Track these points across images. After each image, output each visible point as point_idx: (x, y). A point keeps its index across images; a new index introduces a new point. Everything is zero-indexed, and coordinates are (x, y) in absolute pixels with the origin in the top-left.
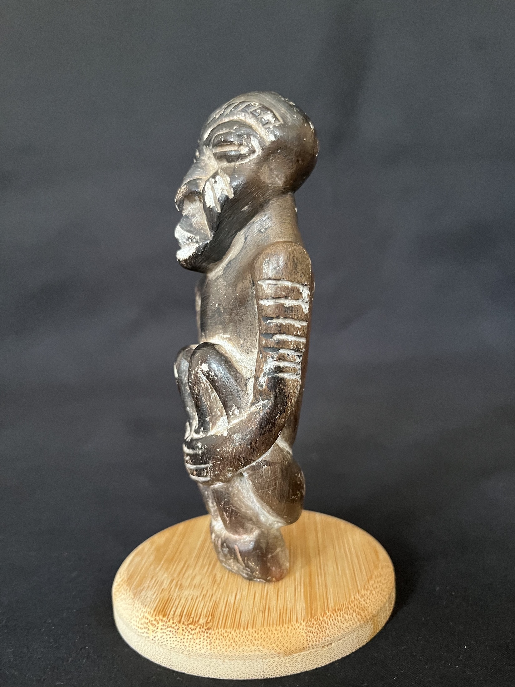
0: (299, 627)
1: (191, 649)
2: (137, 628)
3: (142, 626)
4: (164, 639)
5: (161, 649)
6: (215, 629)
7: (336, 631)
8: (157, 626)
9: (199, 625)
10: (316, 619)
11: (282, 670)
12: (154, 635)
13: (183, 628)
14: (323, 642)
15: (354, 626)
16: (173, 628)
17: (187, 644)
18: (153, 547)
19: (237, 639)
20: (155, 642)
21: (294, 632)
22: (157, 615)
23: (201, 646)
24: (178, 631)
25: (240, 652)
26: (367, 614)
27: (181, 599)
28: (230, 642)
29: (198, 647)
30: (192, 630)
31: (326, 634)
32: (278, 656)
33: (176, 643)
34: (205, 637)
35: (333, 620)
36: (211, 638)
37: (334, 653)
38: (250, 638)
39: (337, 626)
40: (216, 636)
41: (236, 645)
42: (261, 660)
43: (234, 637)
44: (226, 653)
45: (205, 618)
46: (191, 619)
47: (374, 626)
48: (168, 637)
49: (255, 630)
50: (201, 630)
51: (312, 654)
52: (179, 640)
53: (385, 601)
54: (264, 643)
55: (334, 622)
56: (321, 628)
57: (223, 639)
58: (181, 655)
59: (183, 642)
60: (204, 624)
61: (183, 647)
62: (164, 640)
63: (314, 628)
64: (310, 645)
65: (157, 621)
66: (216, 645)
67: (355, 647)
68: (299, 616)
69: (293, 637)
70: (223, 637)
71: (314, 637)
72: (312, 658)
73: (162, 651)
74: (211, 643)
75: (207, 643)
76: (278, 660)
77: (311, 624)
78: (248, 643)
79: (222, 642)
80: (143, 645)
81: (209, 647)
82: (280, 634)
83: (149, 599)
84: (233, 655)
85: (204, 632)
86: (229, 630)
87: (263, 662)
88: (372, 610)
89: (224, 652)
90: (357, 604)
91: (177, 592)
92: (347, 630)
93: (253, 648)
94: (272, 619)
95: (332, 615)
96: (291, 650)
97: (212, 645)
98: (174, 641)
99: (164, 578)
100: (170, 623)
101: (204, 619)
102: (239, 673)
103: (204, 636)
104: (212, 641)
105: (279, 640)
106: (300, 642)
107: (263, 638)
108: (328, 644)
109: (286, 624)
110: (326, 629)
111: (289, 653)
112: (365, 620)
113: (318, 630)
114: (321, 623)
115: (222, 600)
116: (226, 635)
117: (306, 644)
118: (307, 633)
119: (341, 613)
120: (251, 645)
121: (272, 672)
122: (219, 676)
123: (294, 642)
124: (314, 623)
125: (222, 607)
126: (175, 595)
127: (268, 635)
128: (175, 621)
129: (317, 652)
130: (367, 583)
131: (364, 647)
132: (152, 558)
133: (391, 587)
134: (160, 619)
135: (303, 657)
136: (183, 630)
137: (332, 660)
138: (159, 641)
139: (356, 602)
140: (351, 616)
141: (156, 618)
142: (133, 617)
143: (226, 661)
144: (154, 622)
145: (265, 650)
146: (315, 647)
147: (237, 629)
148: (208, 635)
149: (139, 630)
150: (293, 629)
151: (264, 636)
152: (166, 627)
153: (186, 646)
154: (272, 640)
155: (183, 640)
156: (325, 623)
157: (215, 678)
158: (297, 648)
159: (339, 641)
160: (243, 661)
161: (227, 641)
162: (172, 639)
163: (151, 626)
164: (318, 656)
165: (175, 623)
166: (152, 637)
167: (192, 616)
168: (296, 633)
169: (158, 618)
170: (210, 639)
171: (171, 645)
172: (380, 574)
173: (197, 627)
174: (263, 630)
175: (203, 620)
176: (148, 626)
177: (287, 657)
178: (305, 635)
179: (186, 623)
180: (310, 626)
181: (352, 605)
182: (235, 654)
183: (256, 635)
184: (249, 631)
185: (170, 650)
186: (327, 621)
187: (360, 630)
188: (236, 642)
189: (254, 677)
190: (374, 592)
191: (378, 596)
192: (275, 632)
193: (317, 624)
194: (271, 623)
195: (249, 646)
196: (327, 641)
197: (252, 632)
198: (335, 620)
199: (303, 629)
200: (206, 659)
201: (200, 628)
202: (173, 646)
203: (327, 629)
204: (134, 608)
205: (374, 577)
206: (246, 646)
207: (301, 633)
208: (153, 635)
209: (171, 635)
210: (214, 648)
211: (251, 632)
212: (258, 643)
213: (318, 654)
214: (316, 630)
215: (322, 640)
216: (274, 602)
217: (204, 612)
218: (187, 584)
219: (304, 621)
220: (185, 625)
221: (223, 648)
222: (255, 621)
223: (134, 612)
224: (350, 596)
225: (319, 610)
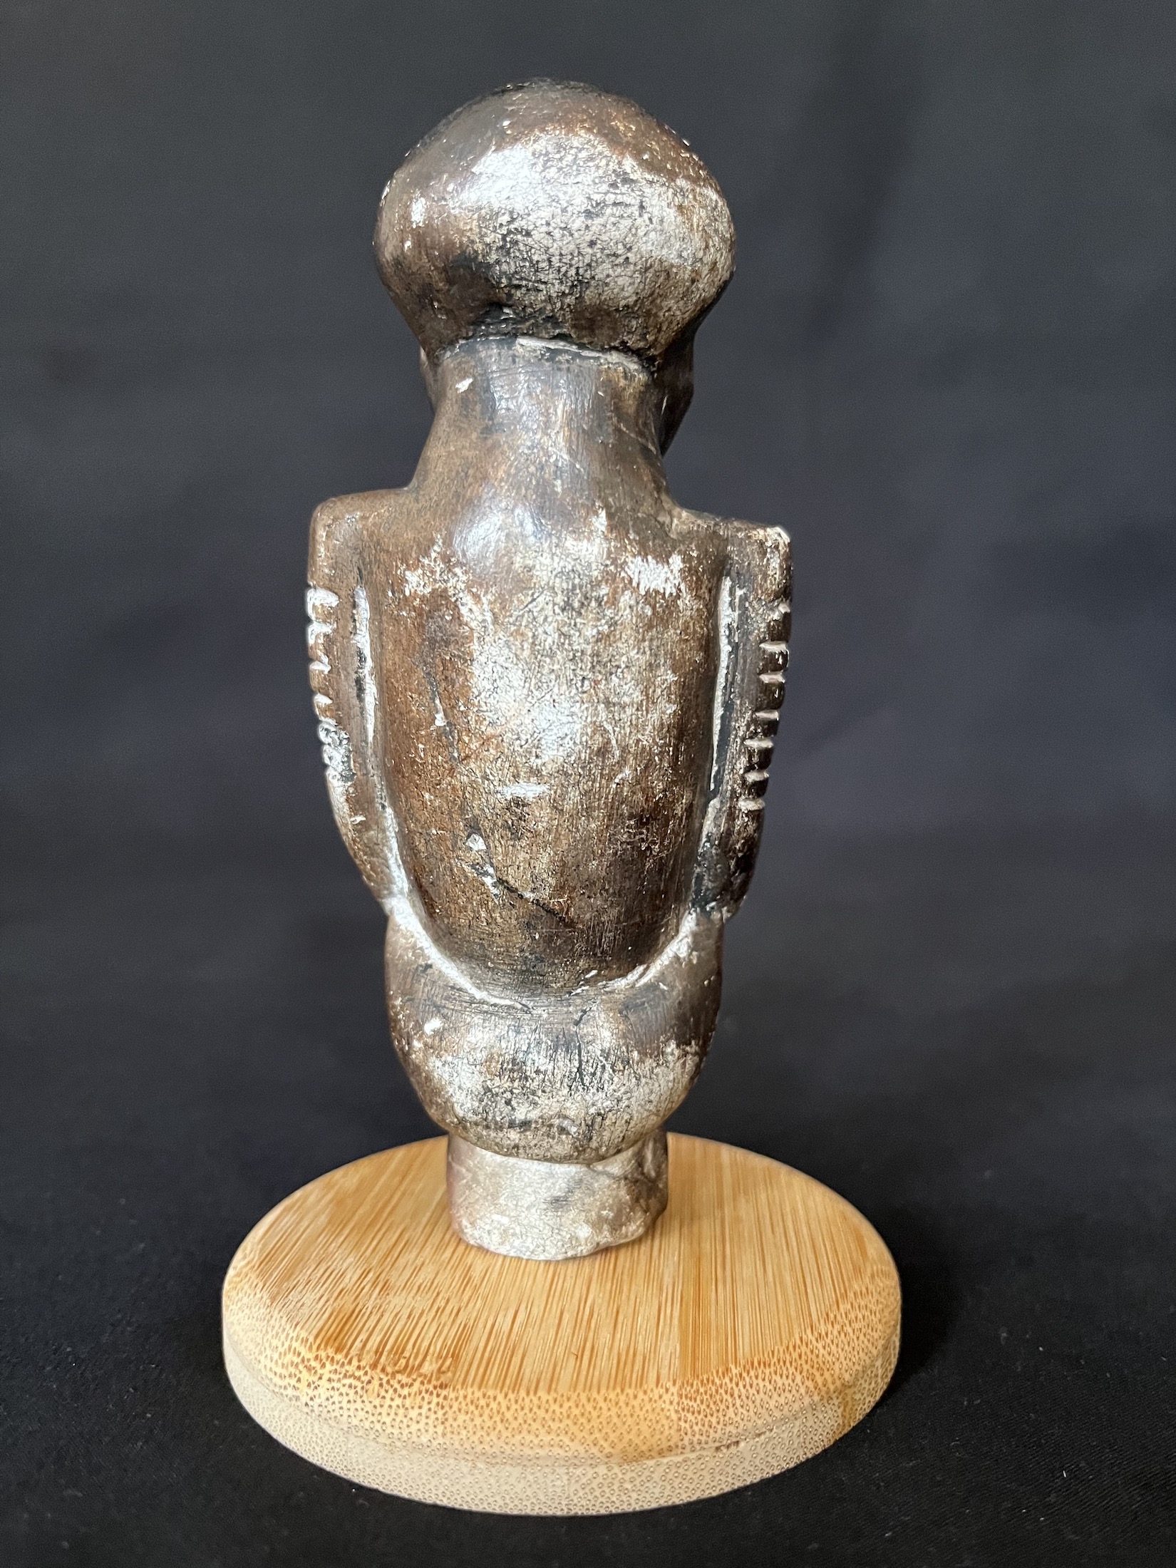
0: (661, 1397)
1: (396, 1431)
2: (271, 1375)
3: (284, 1372)
4: (334, 1403)
5: (325, 1428)
6: (459, 1386)
7: (752, 1413)
8: (320, 1371)
9: (420, 1375)
10: (705, 1381)
11: (614, 1499)
12: (311, 1393)
13: (381, 1379)
14: (717, 1436)
15: (796, 1407)
16: (359, 1379)
17: (388, 1420)
18: (329, 1197)
19: (509, 1415)
20: (312, 1411)
21: (648, 1407)
22: (322, 1346)
23: (421, 1426)
24: (370, 1387)
25: (514, 1445)
26: (830, 1380)
27: (382, 1316)
28: (493, 1420)
29: (414, 1427)
30: (402, 1386)
31: (727, 1418)
32: (606, 1463)
33: (361, 1414)
34: (433, 1406)
35: (744, 1386)
36: (447, 1408)
37: (743, 1465)
38: (541, 1413)
39: (753, 1402)
40: (460, 1403)
41: (507, 1429)
42: (564, 1470)
43: (504, 1409)
44: (482, 1446)
45: (437, 1362)
46: (403, 1362)
47: (845, 1410)
48: (345, 1399)
49: (555, 1395)
50: (423, 1388)
51: (689, 1463)
52: (369, 1407)
53: (875, 1352)
54: (574, 1429)
55: (747, 1390)
56: (715, 1403)
57: (476, 1413)
58: (373, 1444)
59: (380, 1414)
60: (432, 1374)
61: (378, 1426)
62: (334, 1407)
63: (698, 1402)
64: (686, 1441)
65: (321, 1360)
66: (459, 1426)
67: (795, 1457)
68: (664, 1372)
69: (646, 1419)
70: (477, 1407)
71: (697, 1424)
72: (690, 1474)
73: (327, 1433)
74: (446, 1420)
75: (437, 1419)
76: (605, 1471)
77: (692, 1391)
78: (535, 1426)
79: (472, 1420)
80: (283, 1416)
81: (440, 1429)
82: (614, 1410)
83: (305, 1310)
84: (498, 1453)
85: (432, 1393)
86: (491, 1393)
87: (568, 1473)
88: (843, 1371)
89: (477, 1442)
90: (806, 1353)
91: (376, 1299)
92: (777, 1414)
93: (547, 1439)
94: (597, 1373)
95: (745, 1375)
96: (639, 1451)
97: (447, 1424)
98: (357, 1410)
99: (348, 1265)
100: (351, 1369)
101: (434, 1365)
102: (508, 1497)
103: (429, 1403)
104: (450, 1415)
105: (611, 1425)
106: (662, 1433)
107: (572, 1416)
108: (729, 1442)
109: (630, 1386)
110: (728, 1407)
111: (634, 1456)
112: (823, 1393)
113: (708, 1406)
114: (717, 1391)
115: (481, 1325)
116: (482, 1402)
117: (675, 1439)
118: (681, 1412)
119: (767, 1371)
120: (542, 1431)
121: (589, 1500)
122: (460, 1501)
123: (646, 1432)
124: (698, 1391)
125: (479, 1339)
126: (370, 1305)
127: (585, 1410)
128: (363, 1364)
129: (700, 1462)
130: (835, 1307)
131: (816, 1457)
132: (323, 1219)
133: (893, 1323)
134: (328, 1357)
135: (667, 1470)
136: (381, 1385)
137: (738, 1484)
138: (321, 1409)
139: (804, 1348)
140: (790, 1381)
141: (319, 1353)
142: (265, 1349)
143: (480, 1465)
144: (313, 1363)
145: (575, 1446)
146: (698, 1447)
147: (510, 1392)
148: (441, 1400)
149: (277, 1380)
150: (646, 1398)
151: (576, 1411)
152: (341, 1376)
153: (384, 1423)
154: (595, 1423)
155: (379, 1410)
156: (726, 1392)
157: (450, 1505)
158: (655, 1446)
159: (757, 1439)
160: (519, 1469)
161: (486, 1417)
162: (352, 1406)
163: (305, 1371)
164: (702, 1469)
165: (364, 1368)
166: (305, 1399)
167: (407, 1354)
168: (653, 1410)
169: (323, 1354)
170: (444, 1411)
171: (350, 1420)
172: (867, 1289)
173: (415, 1380)
174: (574, 1397)
175: (431, 1363)
176: (297, 1373)
177: (628, 1467)
178: (674, 1416)
179: (389, 1370)
180: (689, 1395)
181: (795, 1355)
182: (502, 1450)
183: (556, 1407)
184: (539, 1398)
185: (348, 1432)
186: (732, 1388)
187: (809, 1415)
188: (507, 1420)
189: (545, 1509)
190: (850, 1330)
191: (858, 1338)
192: (602, 1404)
193: (706, 1393)
194: (595, 1380)
195: (537, 1432)
196: (726, 1435)
197: (548, 1401)
198: (751, 1386)
199: (671, 1403)
200: (430, 1459)
201: (422, 1383)
202: (355, 1422)
203: (731, 1406)
204: (269, 1330)
205: (851, 1295)
206: (529, 1432)
207: (666, 1410)
208: (308, 1395)
209: (352, 1397)
210: (453, 1433)
211: (544, 1400)
212: (559, 1428)
213: (703, 1466)
214: (703, 1407)
215: (716, 1432)
216: (605, 1336)
217: (435, 1348)
218: (401, 1282)
219: (674, 1384)
220: (387, 1375)
221: (474, 1433)
222: (556, 1375)
223: (269, 1336)
224: (791, 1334)
225: (714, 1362)
